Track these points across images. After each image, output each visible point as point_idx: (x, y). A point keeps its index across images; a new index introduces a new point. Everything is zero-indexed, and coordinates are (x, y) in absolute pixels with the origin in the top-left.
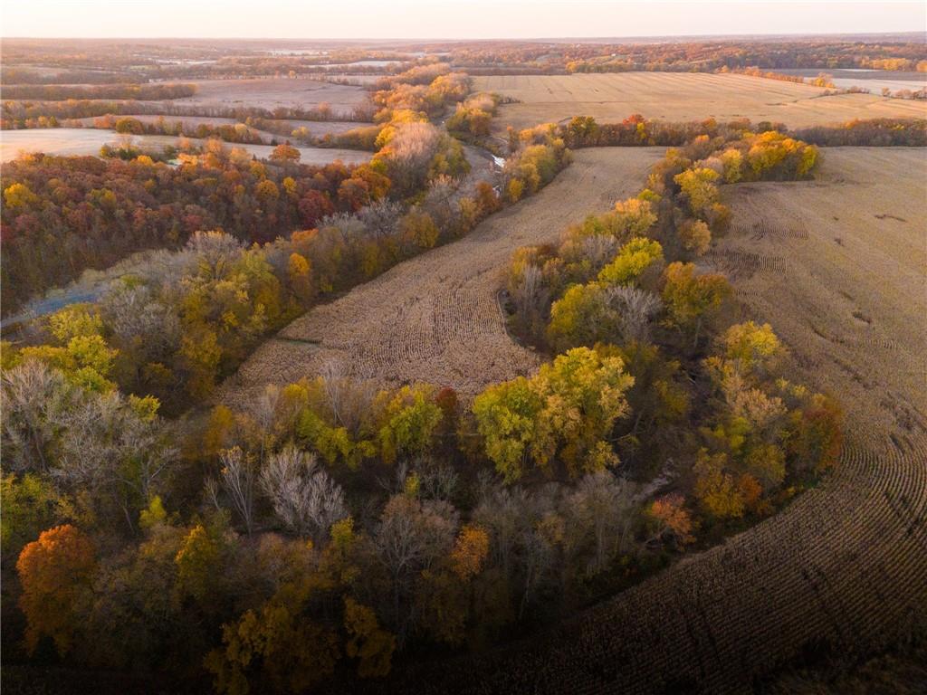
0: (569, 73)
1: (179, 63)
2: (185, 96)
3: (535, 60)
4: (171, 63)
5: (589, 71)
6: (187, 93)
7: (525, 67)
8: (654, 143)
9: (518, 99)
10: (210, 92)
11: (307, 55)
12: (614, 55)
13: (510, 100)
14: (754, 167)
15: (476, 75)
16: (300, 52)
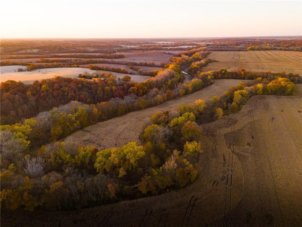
0: (246, 51)
1: (129, 46)
2: (120, 58)
3: (239, 45)
4: (126, 47)
5: (254, 50)
6: (122, 57)
7: (234, 48)
8: (247, 78)
9: (218, 60)
10: (128, 56)
11: (168, 43)
12: (268, 44)
13: (215, 61)
14: (268, 90)
15: (214, 51)
16: (166, 43)
